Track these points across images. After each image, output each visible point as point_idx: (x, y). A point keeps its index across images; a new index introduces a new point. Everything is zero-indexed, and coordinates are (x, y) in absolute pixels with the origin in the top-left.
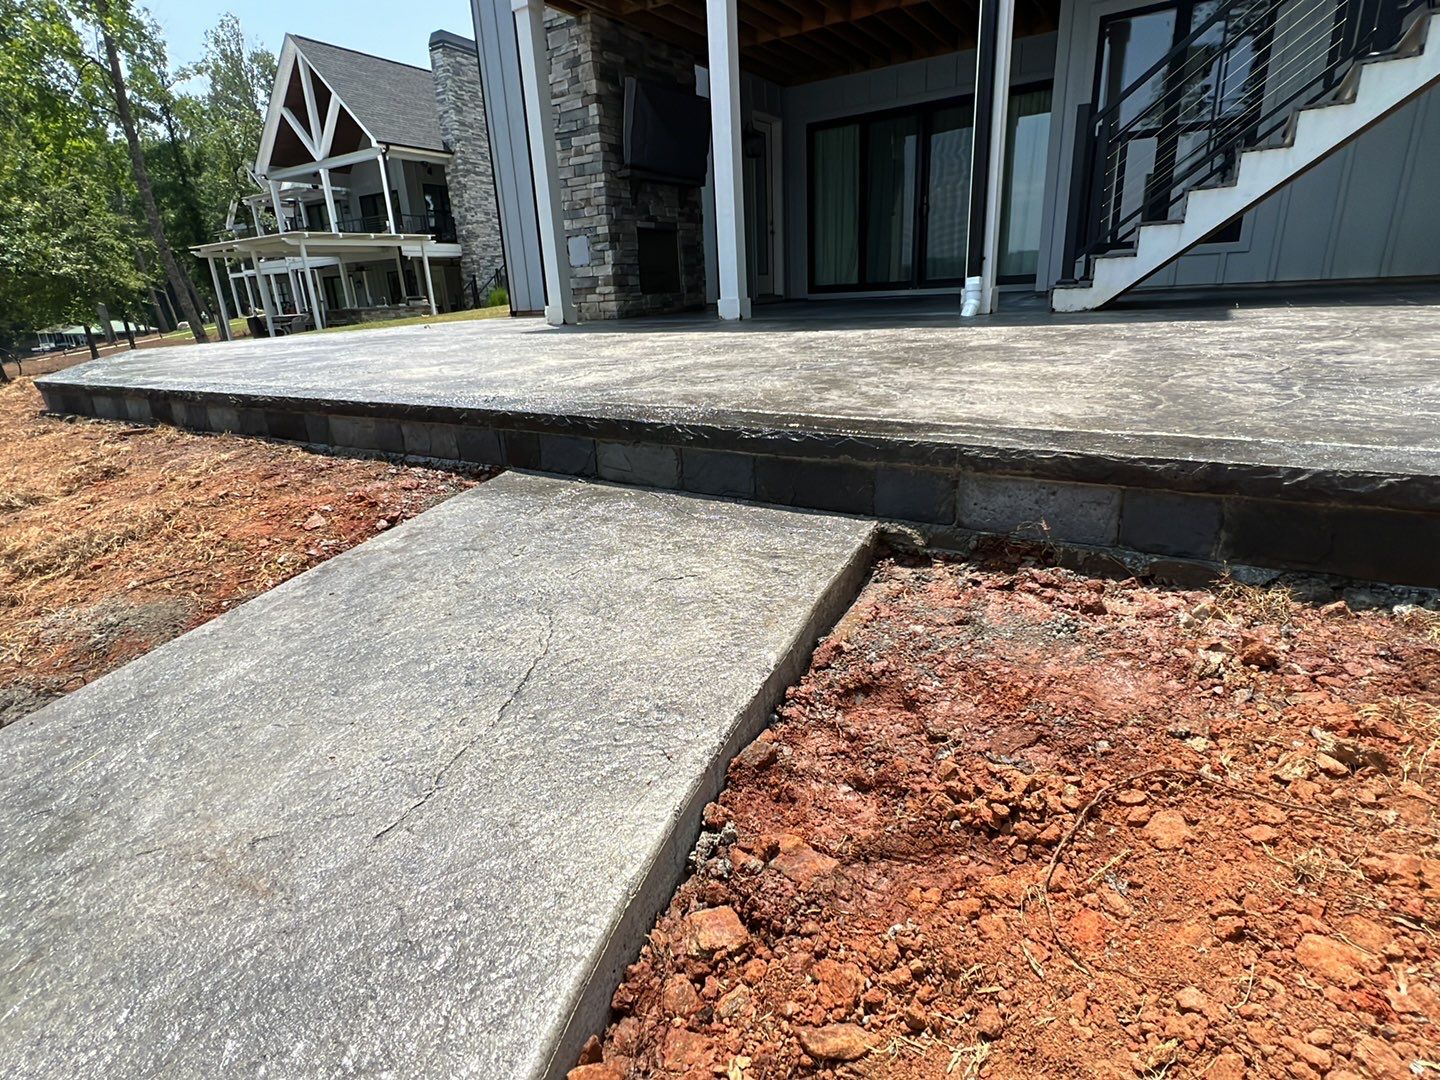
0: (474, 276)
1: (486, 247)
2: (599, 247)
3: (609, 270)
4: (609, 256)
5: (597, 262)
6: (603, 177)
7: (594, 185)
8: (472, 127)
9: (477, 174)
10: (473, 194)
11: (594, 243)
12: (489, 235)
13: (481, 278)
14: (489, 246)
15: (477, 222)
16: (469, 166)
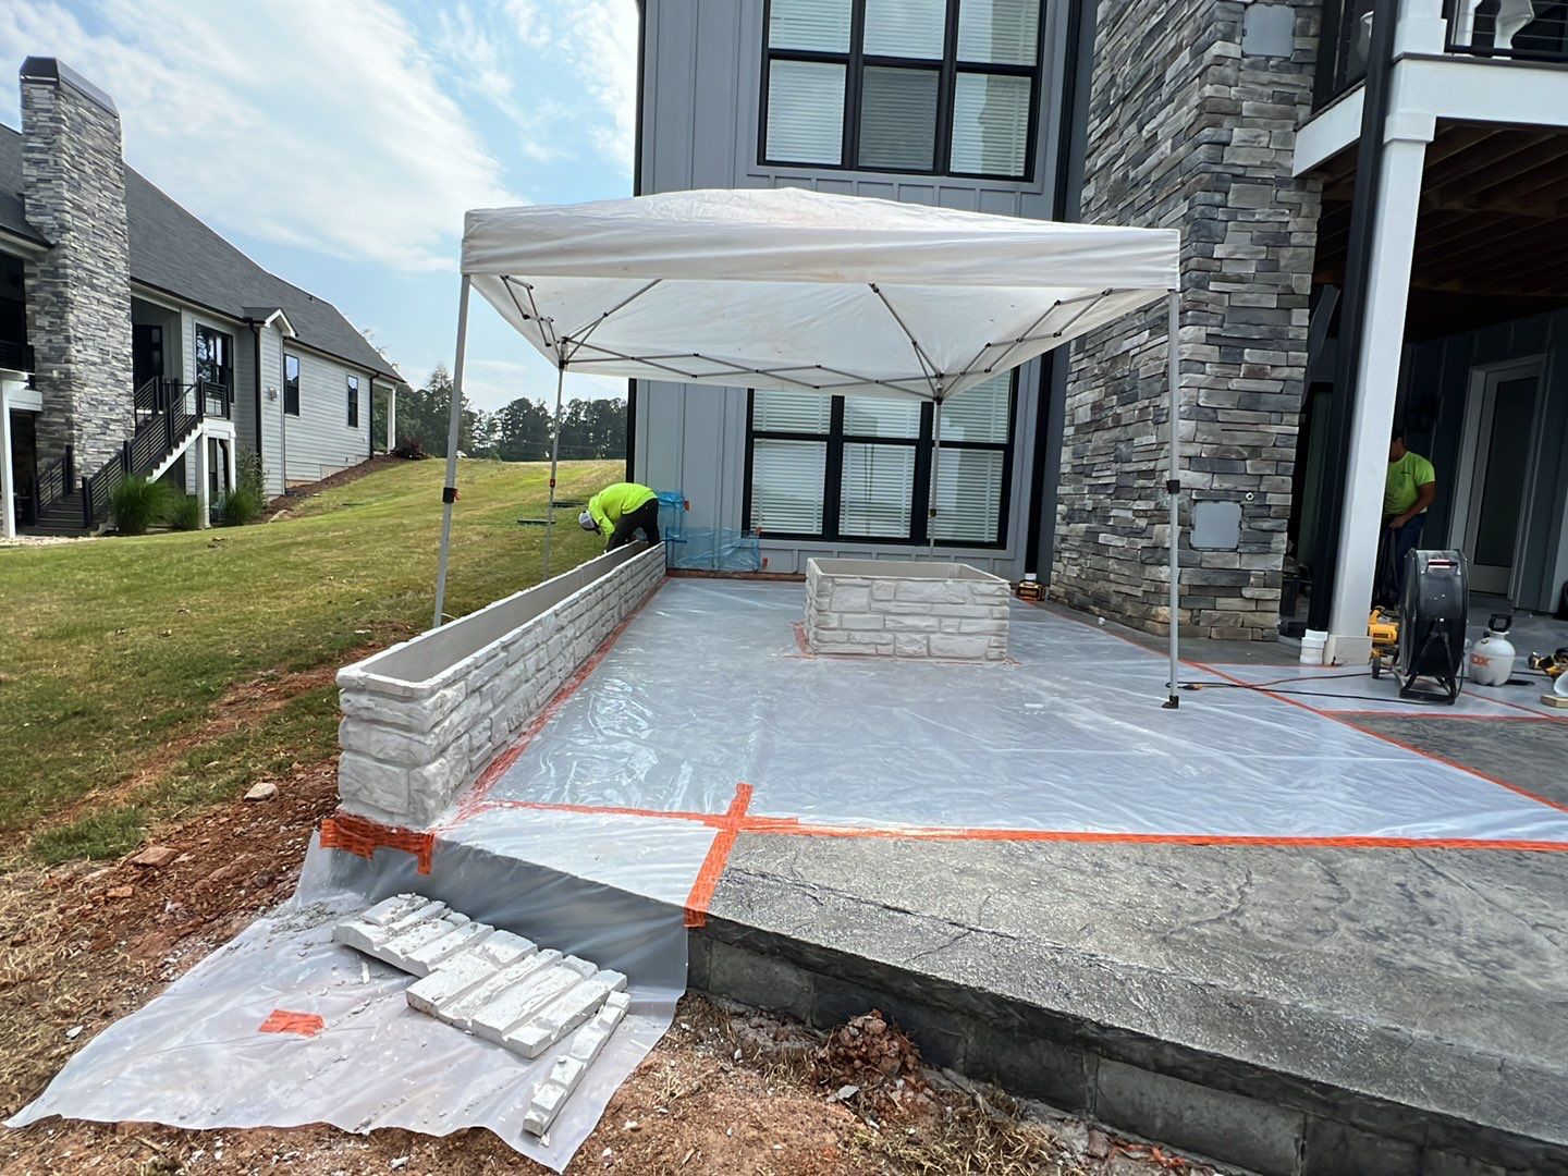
0: (70, 449)
1: (95, 404)
2: (1266, 525)
3: (1277, 563)
4: (1281, 541)
5: (1254, 548)
6: (1296, 419)
7: (1275, 429)
8: (93, 215)
9: (93, 287)
10: (84, 317)
11: (1254, 518)
12: (104, 385)
13: (83, 451)
14: (102, 402)
15: (85, 362)
16: (83, 274)
